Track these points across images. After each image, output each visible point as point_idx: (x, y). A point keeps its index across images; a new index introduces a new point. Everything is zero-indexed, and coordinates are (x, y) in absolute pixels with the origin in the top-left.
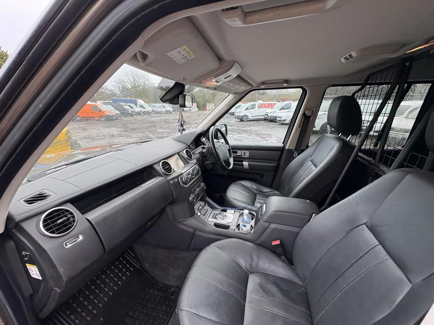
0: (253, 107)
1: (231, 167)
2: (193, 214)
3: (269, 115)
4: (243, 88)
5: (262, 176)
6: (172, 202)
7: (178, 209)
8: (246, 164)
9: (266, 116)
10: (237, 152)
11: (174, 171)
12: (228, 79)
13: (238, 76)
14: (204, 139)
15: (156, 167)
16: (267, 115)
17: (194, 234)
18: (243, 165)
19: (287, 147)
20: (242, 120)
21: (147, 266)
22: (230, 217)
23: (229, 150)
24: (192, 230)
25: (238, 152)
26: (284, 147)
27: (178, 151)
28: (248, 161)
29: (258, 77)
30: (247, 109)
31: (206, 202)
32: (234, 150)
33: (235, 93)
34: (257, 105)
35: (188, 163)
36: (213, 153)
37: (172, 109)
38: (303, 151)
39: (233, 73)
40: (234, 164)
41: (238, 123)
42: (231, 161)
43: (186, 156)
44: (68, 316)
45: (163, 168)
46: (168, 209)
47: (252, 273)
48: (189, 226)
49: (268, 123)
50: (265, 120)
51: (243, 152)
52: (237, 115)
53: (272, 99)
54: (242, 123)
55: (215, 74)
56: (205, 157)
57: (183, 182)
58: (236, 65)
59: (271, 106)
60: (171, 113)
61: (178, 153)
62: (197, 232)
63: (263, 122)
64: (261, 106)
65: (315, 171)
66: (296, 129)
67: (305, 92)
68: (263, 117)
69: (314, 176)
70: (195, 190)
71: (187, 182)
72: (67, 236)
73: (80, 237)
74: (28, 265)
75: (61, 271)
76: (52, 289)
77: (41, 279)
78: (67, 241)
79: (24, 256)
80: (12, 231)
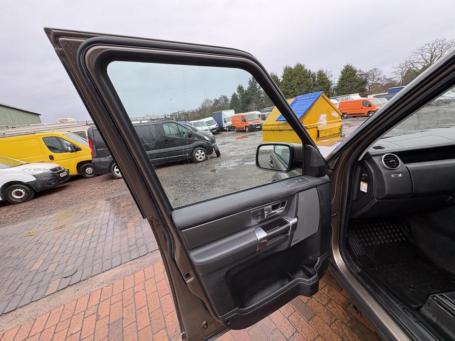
72: (394, 171)
73: (400, 175)
74: (362, 183)
75: (386, 187)
76: (373, 199)
77: (366, 192)
78: (393, 173)
79: (363, 177)
80: (365, 161)
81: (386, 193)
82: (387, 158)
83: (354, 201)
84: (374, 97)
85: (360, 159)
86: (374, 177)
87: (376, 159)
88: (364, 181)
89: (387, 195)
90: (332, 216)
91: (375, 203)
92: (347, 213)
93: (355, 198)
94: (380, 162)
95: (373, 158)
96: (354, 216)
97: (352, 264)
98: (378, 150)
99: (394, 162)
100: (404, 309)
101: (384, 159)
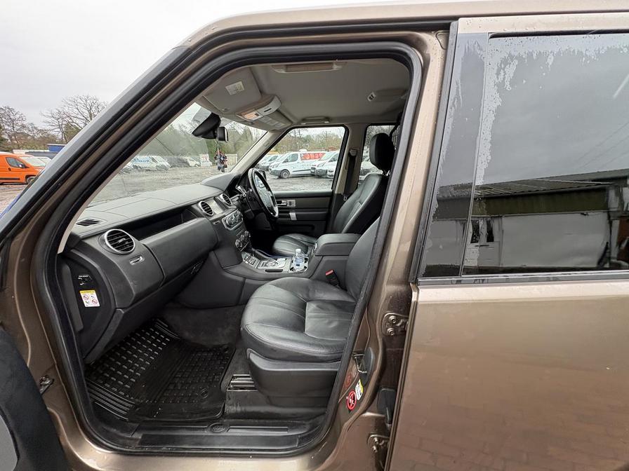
0: (294, 158)
1: (277, 215)
2: (240, 261)
3: (317, 168)
4: (282, 125)
5: (313, 228)
6: (216, 247)
7: (223, 255)
8: (293, 215)
9: (313, 171)
10: (281, 202)
11: (215, 214)
12: (267, 113)
13: (277, 111)
14: (239, 187)
15: (194, 207)
16: (314, 169)
17: (243, 283)
18: (289, 217)
19: (336, 192)
20: (280, 177)
21: (187, 335)
22: (281, 264)
23: (272, 197)
24: (241, 279)
25: (283, 201)
26: (333, 192)
27: (214, 195)
28: (296, 211)
29: (297, 113)
30: (286, 161)
31: (252, 253)
32: (278, 199)
33: (273, 131)
34: (299, 157)
35: (228, 208)
36: (255, 199)
37: (168, 164)
38: (351, 194)
39: (273, 106)
40: (279, 212)
41: (275, 181)
42: (276, 209)
43: (224, 201)
44: (103, 384)
45: (204, 208)
46: (212, 255)
47: (309, 301)
48: (238, 275)
49: (316, 179)
50: (312, 175)
51: (289, 201)
52: (273, 169)
53: (319, 149)
54: (281, 180)
55: (255, 106)
56: (245, 204)
57: (227, 225)
58: (276, 99)
59: (319, 157)
60: (166, 169)
61: (215, 198)
62: (247, 281)
63: (309, 179)
64: (304, 157)
65: (361, 206)
66: (343, 170)
67: (347, 130)
68: (309, 172)
69: (360, 211)
70: (240, 236)
71: (231, 224)
72: (130, 255)
73: (141, 258)
74: (83, 293)
75: (131, 284)
76: (115, 311)
77: (98, 305)
78: (131, 259)
79: (80, 280)
80: (72, 251)
81: (134, 293)
82: (112, 237)
83: (81, 332)
84: (26, 153)
85: (61, 250)
86: (102, 275)
87: (94, 243)
88: (88, 288)
89: (137, 295)
90: (42, 390)
91: (121, 316)
92: (75, 363)
93: (80, 326)
94: (103, 246)
95: (88, 242)
96: (91, 359)
97: (123, 438)
98: (91, 227)
99: (124, 242)
100: (212, 429)
101: (108, 238)
